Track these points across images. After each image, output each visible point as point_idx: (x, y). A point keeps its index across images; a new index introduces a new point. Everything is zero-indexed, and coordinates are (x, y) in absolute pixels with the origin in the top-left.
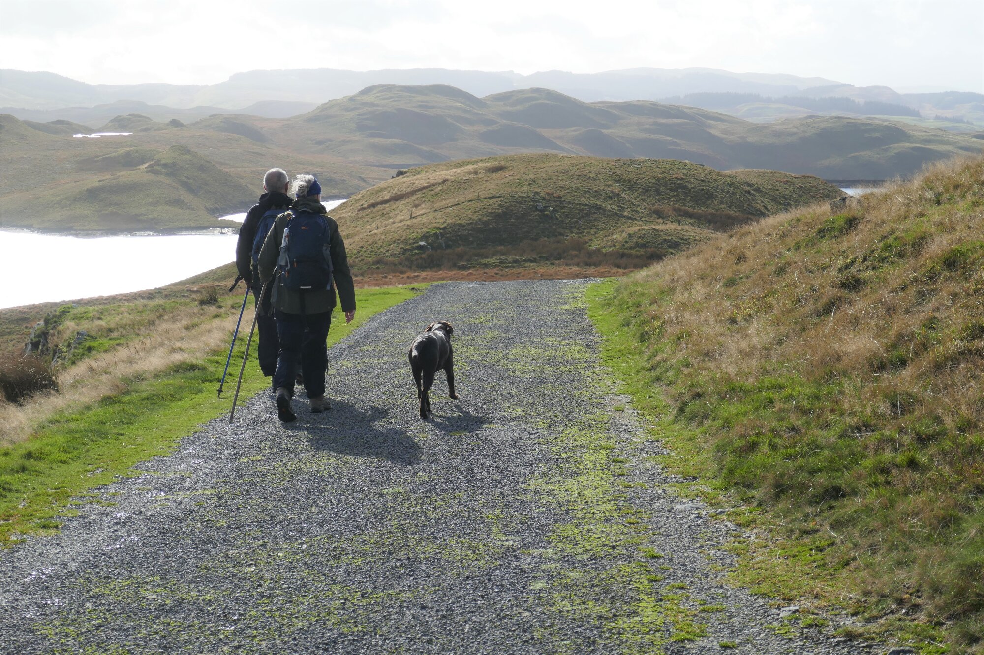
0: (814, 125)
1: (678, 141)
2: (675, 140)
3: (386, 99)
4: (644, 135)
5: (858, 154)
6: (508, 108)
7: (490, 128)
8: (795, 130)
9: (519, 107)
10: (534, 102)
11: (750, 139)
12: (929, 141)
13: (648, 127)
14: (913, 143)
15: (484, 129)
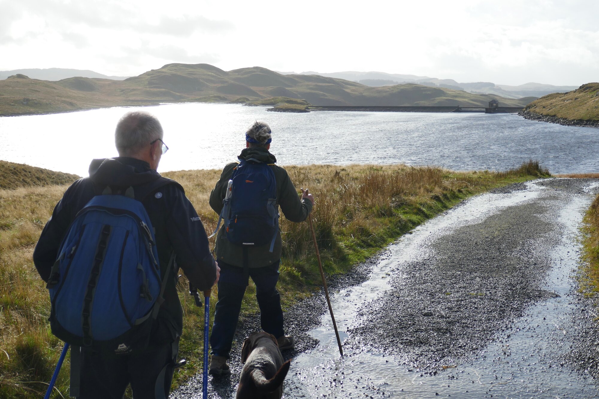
0: (398, 88)
1: (326, 94)
2: (325, 93)
3: (173, 70)
4: (308, 91)
5: (418, 102)
6: (239, 76)
7: (222, 85)
8: (388, 90)
9: (246, 76)
10: (253, 73)
11: (364, 94)
12: (456, 96)
13: (312, 87)
14: (447, 97)
15: (220, 85)
